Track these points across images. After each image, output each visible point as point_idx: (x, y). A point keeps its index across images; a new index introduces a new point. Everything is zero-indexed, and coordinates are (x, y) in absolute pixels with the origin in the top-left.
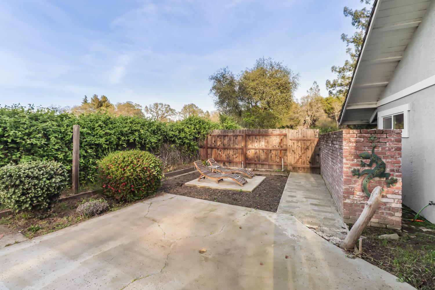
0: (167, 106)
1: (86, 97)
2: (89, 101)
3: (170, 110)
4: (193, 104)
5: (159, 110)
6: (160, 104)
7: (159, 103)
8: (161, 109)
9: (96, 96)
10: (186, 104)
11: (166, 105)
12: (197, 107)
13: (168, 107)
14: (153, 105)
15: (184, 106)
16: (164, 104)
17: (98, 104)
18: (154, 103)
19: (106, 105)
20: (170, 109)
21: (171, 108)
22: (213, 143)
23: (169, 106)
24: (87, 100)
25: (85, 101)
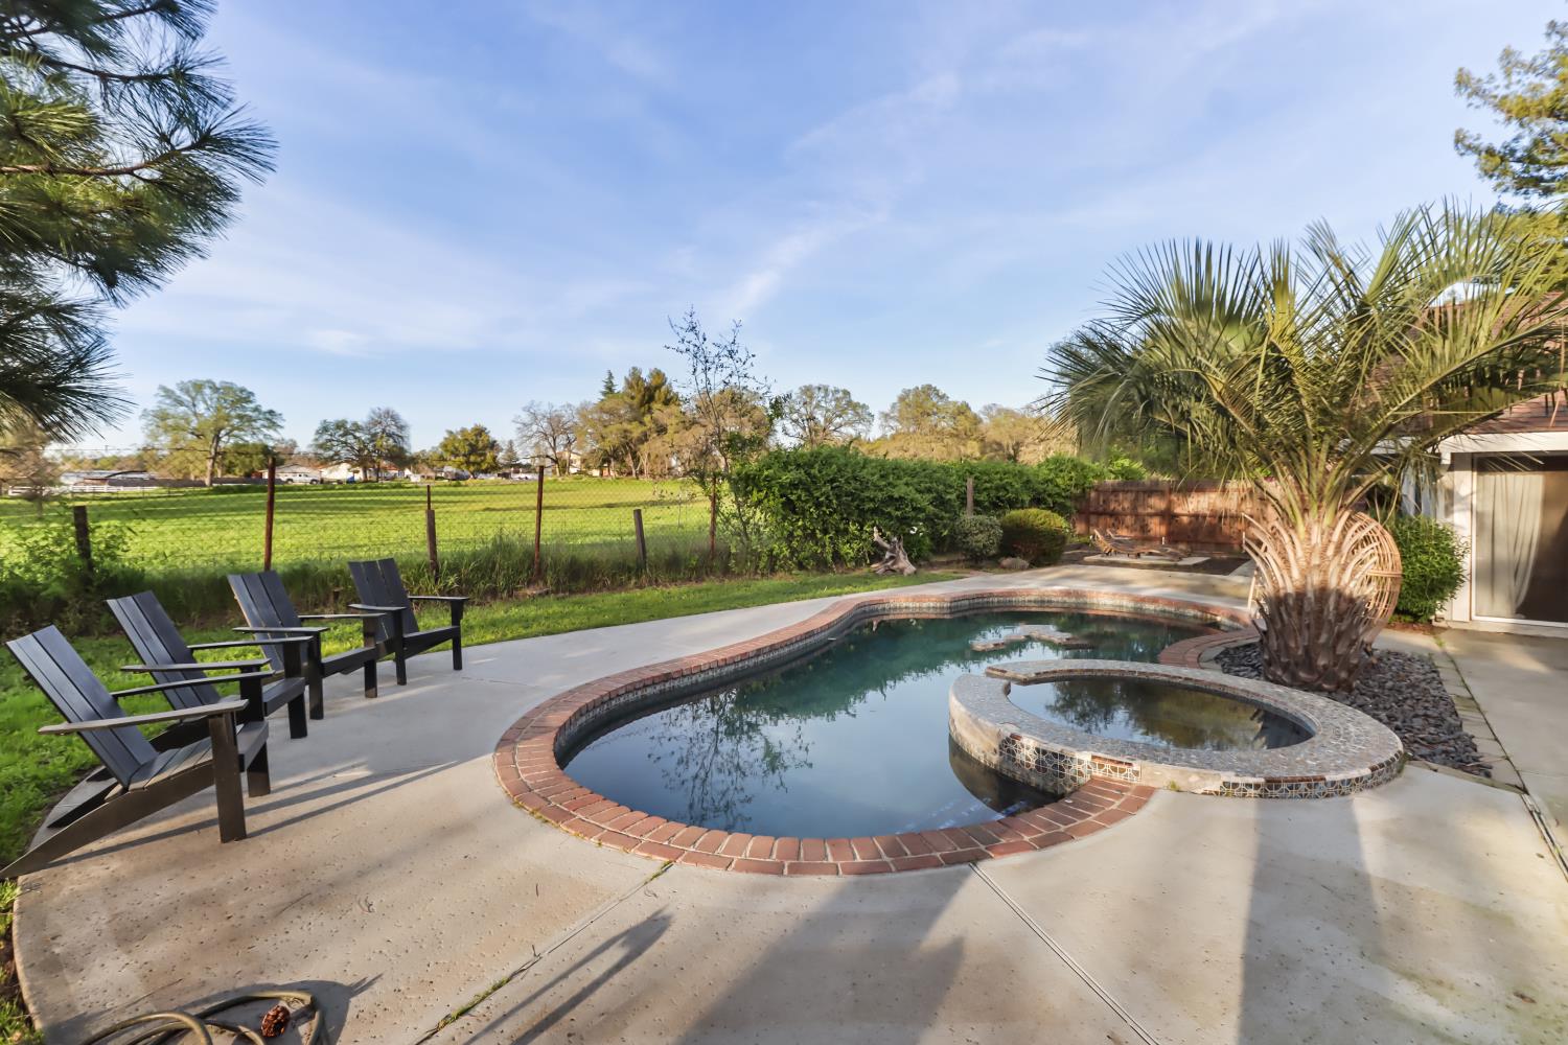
0: (840, 395)
1: (611, 376)
2: (620, 386)
3: (847, 405)
4: (929, 387)
5: (818, 406)
6: (819, 389)
7: (816, 384)
8: (823, 404)
9: (635, 373)
10: (908, 388)
11: (837, 391)
12: (943, 397)
13: (843, 398)
14: (799, 391)
15: (899, 392)
16: (831, 388)
17: (644, 396)
18: (802, 385)
19: (663, 399)
20: (850, 403)
21: (855, 399)
22: (1101, 503)
23: (849, 393)
24: (613, 385)
25: (610, 388)
